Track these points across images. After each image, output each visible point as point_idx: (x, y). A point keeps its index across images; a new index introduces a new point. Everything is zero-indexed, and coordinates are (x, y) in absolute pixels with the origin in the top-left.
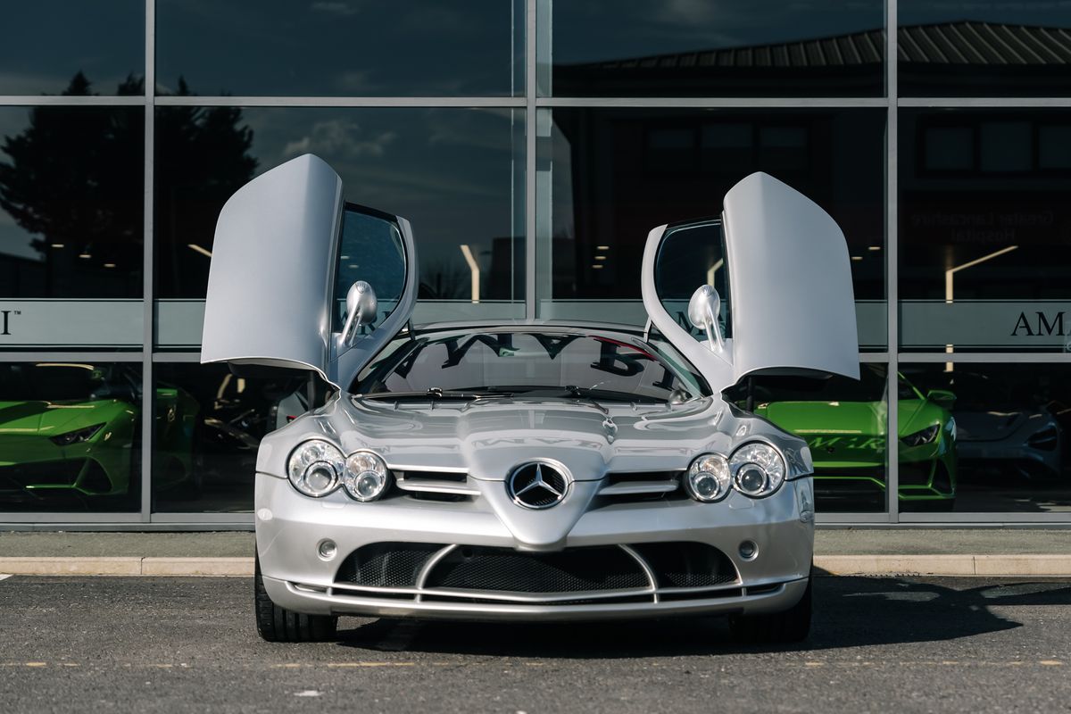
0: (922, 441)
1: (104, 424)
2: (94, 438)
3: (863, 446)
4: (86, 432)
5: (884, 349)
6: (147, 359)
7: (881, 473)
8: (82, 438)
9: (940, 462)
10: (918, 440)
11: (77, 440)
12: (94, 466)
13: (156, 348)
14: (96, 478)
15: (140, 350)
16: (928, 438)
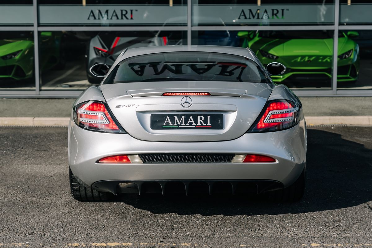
0: (345, 57)
1: (22, 50)
2: (17, 57)
3: (324, 61)
4: (15, 54)
5: (333, 24)
6: (35, 29)
7: (330, 71)
8: (13, 56)
9: (353, 65)
10: (344, 56)
11: (11, 58)
12: (18, 67)
13: (39, 25)
14: (20, 72)
15: (32, 26)
16: (348, 55)
